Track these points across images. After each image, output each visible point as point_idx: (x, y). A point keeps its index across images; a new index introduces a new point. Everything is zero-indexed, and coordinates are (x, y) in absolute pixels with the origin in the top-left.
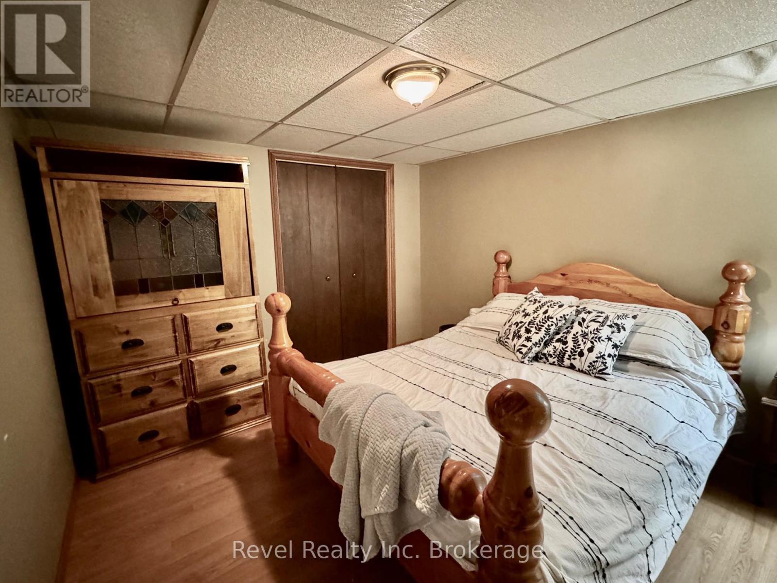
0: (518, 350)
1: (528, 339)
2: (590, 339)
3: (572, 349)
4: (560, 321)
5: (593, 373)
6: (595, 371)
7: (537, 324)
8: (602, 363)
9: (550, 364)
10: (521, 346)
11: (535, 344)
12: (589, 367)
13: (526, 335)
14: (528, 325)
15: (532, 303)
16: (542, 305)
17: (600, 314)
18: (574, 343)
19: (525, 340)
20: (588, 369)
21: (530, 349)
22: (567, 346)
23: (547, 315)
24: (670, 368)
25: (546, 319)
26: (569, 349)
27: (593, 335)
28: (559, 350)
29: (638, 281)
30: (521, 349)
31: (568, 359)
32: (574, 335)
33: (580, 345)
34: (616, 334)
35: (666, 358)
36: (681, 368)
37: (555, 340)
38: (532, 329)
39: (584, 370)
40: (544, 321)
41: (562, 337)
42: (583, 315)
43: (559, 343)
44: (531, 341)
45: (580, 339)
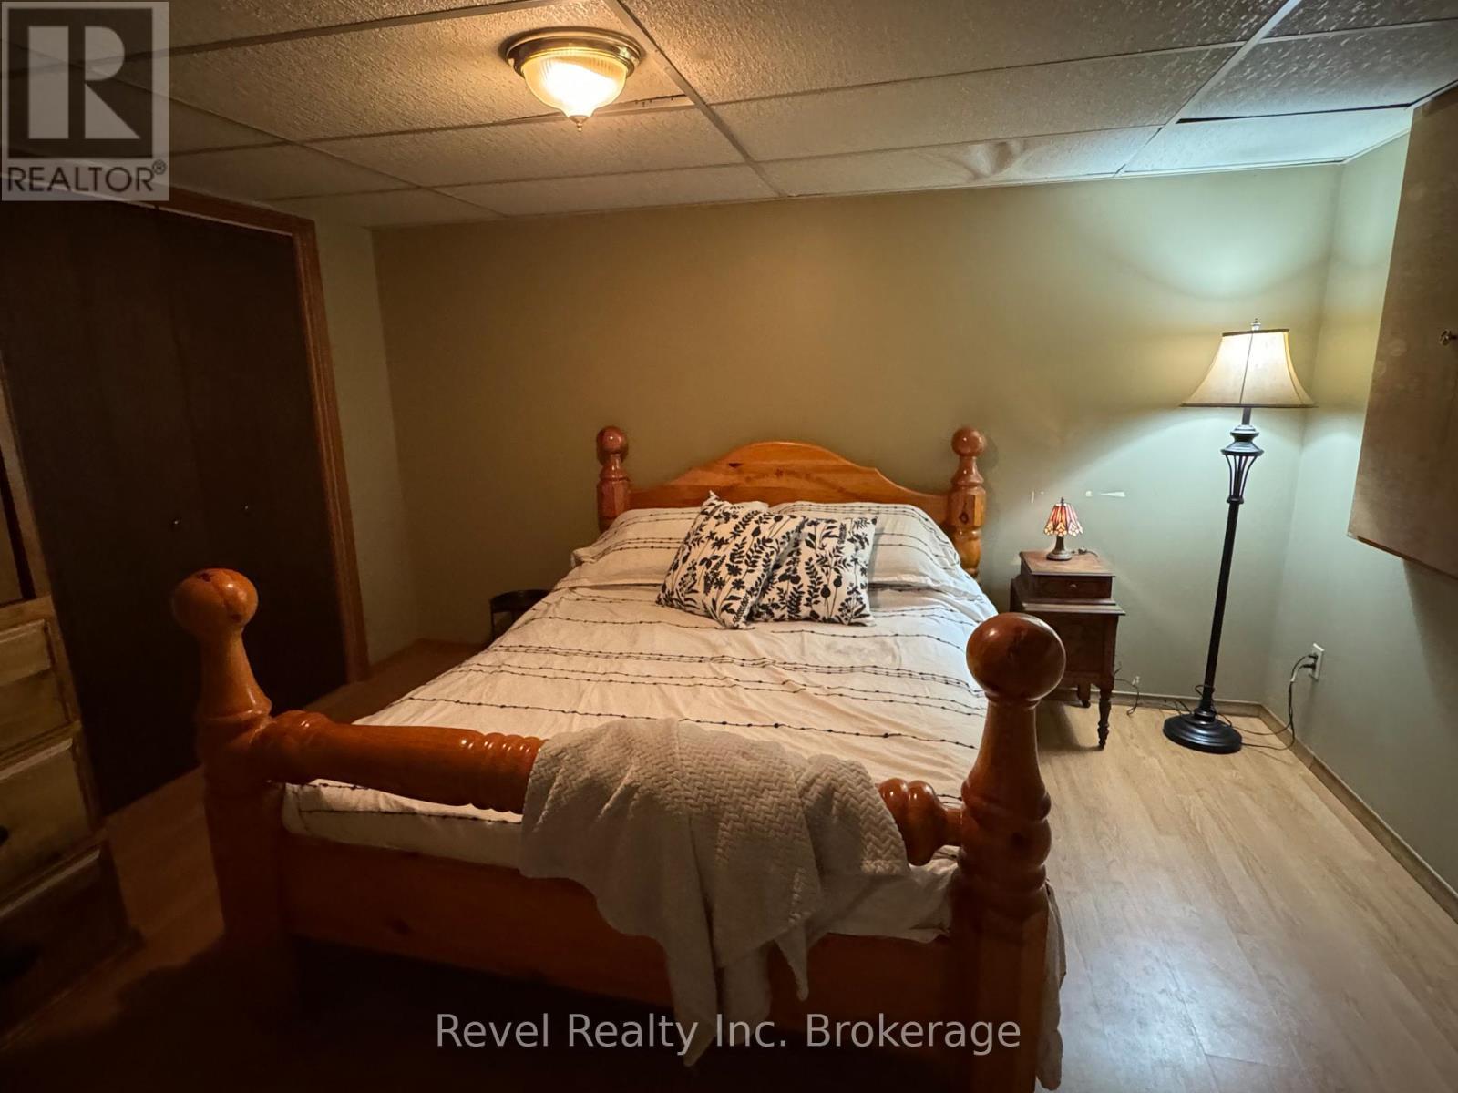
0: (725, 608)
1: (738, 585)
2: (833, 565)
3: (809, 587)
4: (782, 543)
5: (846, 619)
6: (849, 615)
7: (748, 556)
8: (858, 599)
9: (776, 621)
10: (729, 599)
11: (750, 592)
12: (840, 610)
13: (733, 579)
14: (732, 560)
15: (722, 520)
16: (743, 520)
17: (830, 524)
18: (811, 577)
19: (734, 588)
20: (839, 614)
21: (745, 602)
22: (800, 583)
23: (760, 537)
24: (929, 588)
25: (761, 545)
26: (805, 589)
27: (835, 559)
28: (789, 594)
29: (847, 466)
30: (730, 605)
31: (807, 605)
32: (807, 564)
33: (820, 578)
34: (861, 551)
35: (924, 575)
36: (943, 586)
37: (777, 577)
38: (740, 566)
39: (833, 617)
40: (758, 549)
41: (788, 570)
42: (807, 529)
43: (786, 582)
44: (743, 587)
45: (818, 568)
